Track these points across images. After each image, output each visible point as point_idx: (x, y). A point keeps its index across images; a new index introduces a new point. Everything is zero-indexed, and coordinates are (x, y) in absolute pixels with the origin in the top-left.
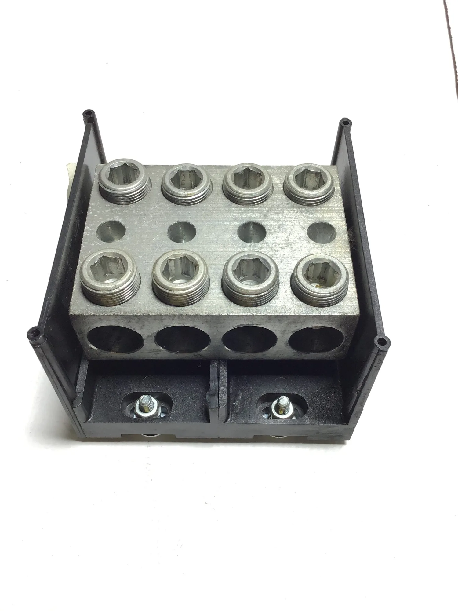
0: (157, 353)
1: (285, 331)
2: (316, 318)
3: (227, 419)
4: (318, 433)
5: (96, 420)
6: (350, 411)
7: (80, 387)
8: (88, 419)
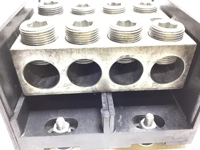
0: (68, 87)
1: (149, 61)
2: (169, 48)
3: (114, 130)
4: (173, 139)
5: (27, 135)
6: (192, 120)
7: (17, 110)
8: (21, 135)
